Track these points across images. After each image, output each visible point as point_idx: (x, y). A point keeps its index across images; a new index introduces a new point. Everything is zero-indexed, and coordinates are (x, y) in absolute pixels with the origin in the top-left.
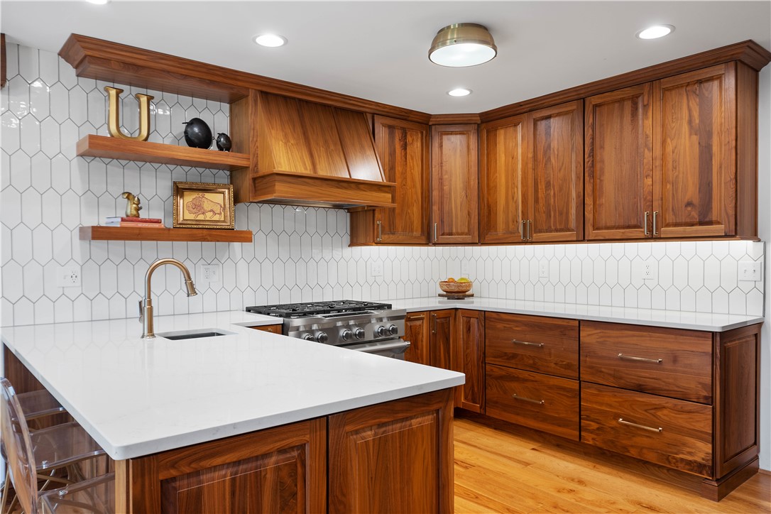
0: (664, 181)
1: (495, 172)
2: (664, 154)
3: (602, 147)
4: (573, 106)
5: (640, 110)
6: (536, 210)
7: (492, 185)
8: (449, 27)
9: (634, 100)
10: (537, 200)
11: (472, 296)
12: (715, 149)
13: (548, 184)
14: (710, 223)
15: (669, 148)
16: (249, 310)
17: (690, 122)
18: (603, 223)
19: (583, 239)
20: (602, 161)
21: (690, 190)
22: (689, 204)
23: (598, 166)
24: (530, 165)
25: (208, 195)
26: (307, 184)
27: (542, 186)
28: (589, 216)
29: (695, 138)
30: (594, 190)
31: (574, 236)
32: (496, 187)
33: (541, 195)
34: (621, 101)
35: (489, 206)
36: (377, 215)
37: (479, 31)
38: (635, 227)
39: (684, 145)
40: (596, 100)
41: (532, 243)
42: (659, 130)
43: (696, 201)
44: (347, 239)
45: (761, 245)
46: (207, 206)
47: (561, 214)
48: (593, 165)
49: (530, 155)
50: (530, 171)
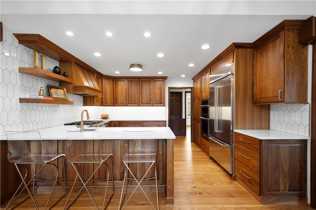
0: (154, 96)
1: (118, 90)
2: (154, 92)
3: (143, 89)
4: (137, 80)
5: (150, 83)
6: (129, 99)
7: (117, 93)
8: (135, 64)
9: (149, 81)
10: (129, 97)
11: (109, 118)
12: (162, 92)
13: (131, 94)
14: (161, 104)
15: (155, 91)
16: (65, 125)
17: (158, 87)
18: (143, 103)
19: (139, 106)
20: (143, 91)
21: (159, 98)
22: (158, 100)
23: (142, 92)
24: (127, 90)
25: (58, 90)
26: (90, 90)
27: (130, 95)
28: (140, 101)
29: (159, 90)
30: (141, 96)
31: (137, 105)
32: (118, 93)
33: (130, 96)
34: (147, 81)
35: (116, 97)
36: (95, 98)
37: (140, 66)
38: (149, 104)
39: (158, 91)
40: (142, 80)
41: (127, 106)
42: (153, 87)
43: (159, 100)
44: (82, 104)
45: (165, 107)
46: (59, 93)
47: (134, 101)
48: (141, 92)
49: (127, 88)
50: (127, 91)
